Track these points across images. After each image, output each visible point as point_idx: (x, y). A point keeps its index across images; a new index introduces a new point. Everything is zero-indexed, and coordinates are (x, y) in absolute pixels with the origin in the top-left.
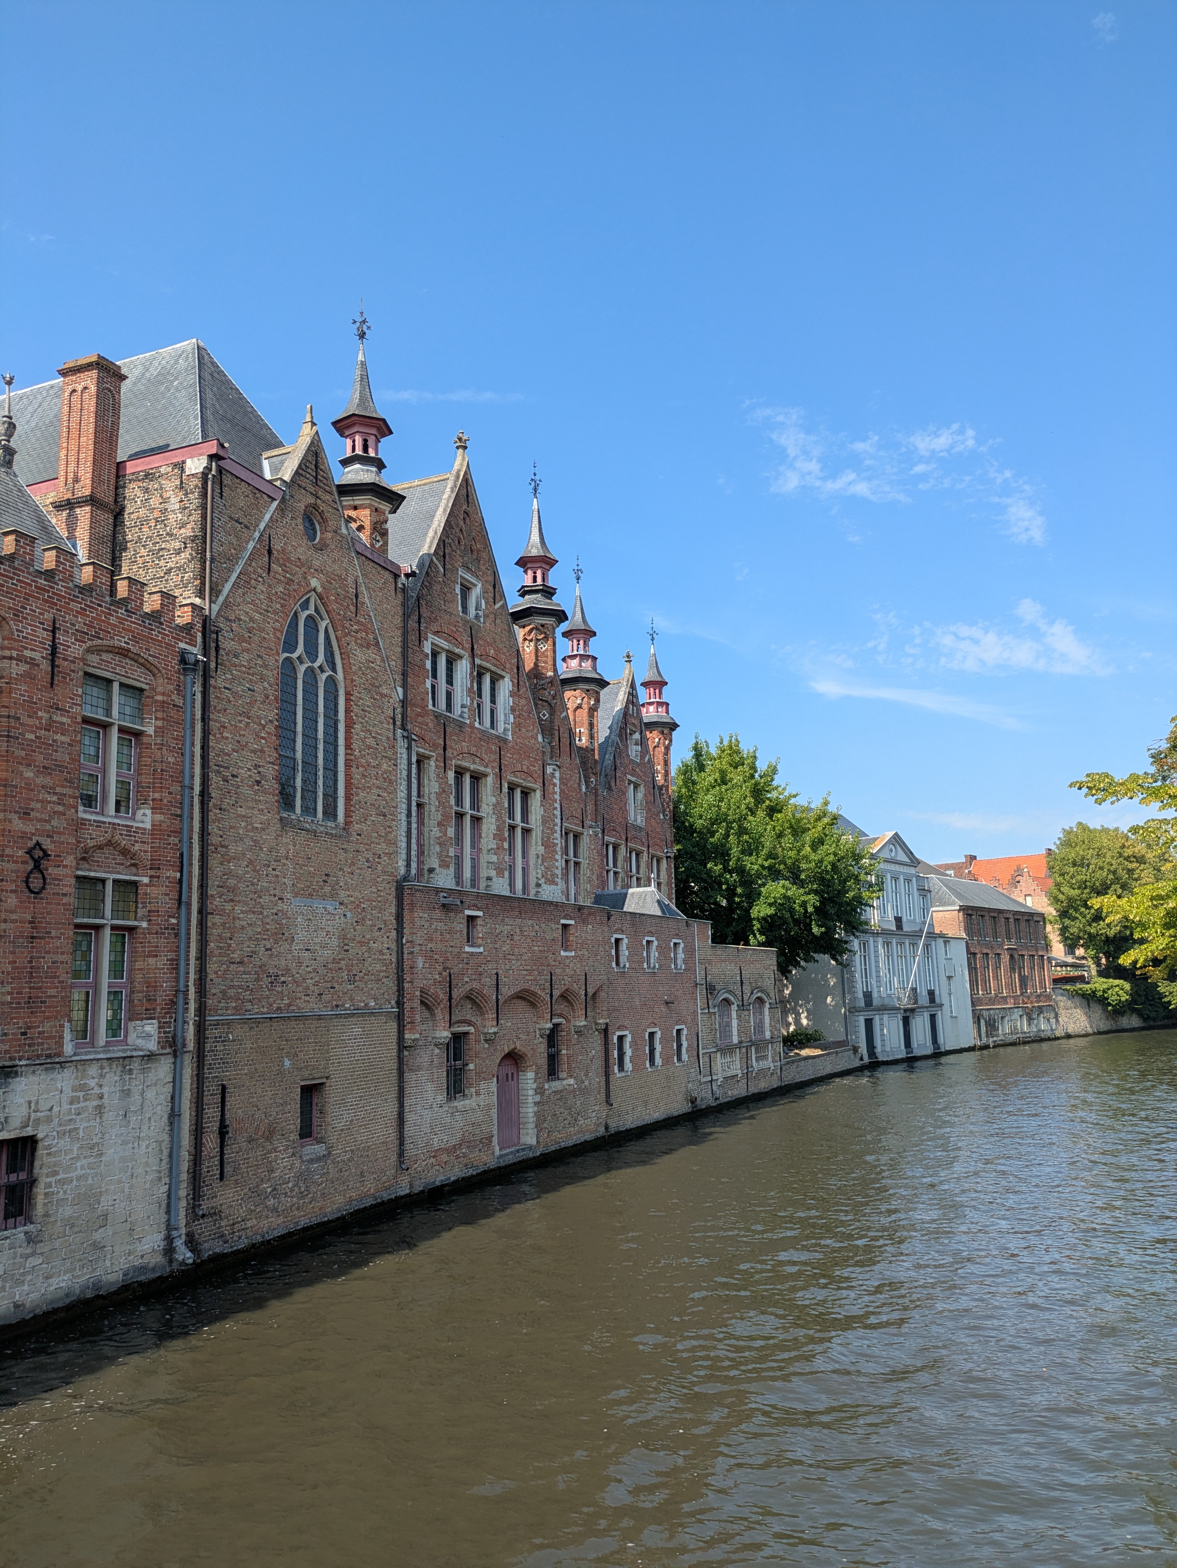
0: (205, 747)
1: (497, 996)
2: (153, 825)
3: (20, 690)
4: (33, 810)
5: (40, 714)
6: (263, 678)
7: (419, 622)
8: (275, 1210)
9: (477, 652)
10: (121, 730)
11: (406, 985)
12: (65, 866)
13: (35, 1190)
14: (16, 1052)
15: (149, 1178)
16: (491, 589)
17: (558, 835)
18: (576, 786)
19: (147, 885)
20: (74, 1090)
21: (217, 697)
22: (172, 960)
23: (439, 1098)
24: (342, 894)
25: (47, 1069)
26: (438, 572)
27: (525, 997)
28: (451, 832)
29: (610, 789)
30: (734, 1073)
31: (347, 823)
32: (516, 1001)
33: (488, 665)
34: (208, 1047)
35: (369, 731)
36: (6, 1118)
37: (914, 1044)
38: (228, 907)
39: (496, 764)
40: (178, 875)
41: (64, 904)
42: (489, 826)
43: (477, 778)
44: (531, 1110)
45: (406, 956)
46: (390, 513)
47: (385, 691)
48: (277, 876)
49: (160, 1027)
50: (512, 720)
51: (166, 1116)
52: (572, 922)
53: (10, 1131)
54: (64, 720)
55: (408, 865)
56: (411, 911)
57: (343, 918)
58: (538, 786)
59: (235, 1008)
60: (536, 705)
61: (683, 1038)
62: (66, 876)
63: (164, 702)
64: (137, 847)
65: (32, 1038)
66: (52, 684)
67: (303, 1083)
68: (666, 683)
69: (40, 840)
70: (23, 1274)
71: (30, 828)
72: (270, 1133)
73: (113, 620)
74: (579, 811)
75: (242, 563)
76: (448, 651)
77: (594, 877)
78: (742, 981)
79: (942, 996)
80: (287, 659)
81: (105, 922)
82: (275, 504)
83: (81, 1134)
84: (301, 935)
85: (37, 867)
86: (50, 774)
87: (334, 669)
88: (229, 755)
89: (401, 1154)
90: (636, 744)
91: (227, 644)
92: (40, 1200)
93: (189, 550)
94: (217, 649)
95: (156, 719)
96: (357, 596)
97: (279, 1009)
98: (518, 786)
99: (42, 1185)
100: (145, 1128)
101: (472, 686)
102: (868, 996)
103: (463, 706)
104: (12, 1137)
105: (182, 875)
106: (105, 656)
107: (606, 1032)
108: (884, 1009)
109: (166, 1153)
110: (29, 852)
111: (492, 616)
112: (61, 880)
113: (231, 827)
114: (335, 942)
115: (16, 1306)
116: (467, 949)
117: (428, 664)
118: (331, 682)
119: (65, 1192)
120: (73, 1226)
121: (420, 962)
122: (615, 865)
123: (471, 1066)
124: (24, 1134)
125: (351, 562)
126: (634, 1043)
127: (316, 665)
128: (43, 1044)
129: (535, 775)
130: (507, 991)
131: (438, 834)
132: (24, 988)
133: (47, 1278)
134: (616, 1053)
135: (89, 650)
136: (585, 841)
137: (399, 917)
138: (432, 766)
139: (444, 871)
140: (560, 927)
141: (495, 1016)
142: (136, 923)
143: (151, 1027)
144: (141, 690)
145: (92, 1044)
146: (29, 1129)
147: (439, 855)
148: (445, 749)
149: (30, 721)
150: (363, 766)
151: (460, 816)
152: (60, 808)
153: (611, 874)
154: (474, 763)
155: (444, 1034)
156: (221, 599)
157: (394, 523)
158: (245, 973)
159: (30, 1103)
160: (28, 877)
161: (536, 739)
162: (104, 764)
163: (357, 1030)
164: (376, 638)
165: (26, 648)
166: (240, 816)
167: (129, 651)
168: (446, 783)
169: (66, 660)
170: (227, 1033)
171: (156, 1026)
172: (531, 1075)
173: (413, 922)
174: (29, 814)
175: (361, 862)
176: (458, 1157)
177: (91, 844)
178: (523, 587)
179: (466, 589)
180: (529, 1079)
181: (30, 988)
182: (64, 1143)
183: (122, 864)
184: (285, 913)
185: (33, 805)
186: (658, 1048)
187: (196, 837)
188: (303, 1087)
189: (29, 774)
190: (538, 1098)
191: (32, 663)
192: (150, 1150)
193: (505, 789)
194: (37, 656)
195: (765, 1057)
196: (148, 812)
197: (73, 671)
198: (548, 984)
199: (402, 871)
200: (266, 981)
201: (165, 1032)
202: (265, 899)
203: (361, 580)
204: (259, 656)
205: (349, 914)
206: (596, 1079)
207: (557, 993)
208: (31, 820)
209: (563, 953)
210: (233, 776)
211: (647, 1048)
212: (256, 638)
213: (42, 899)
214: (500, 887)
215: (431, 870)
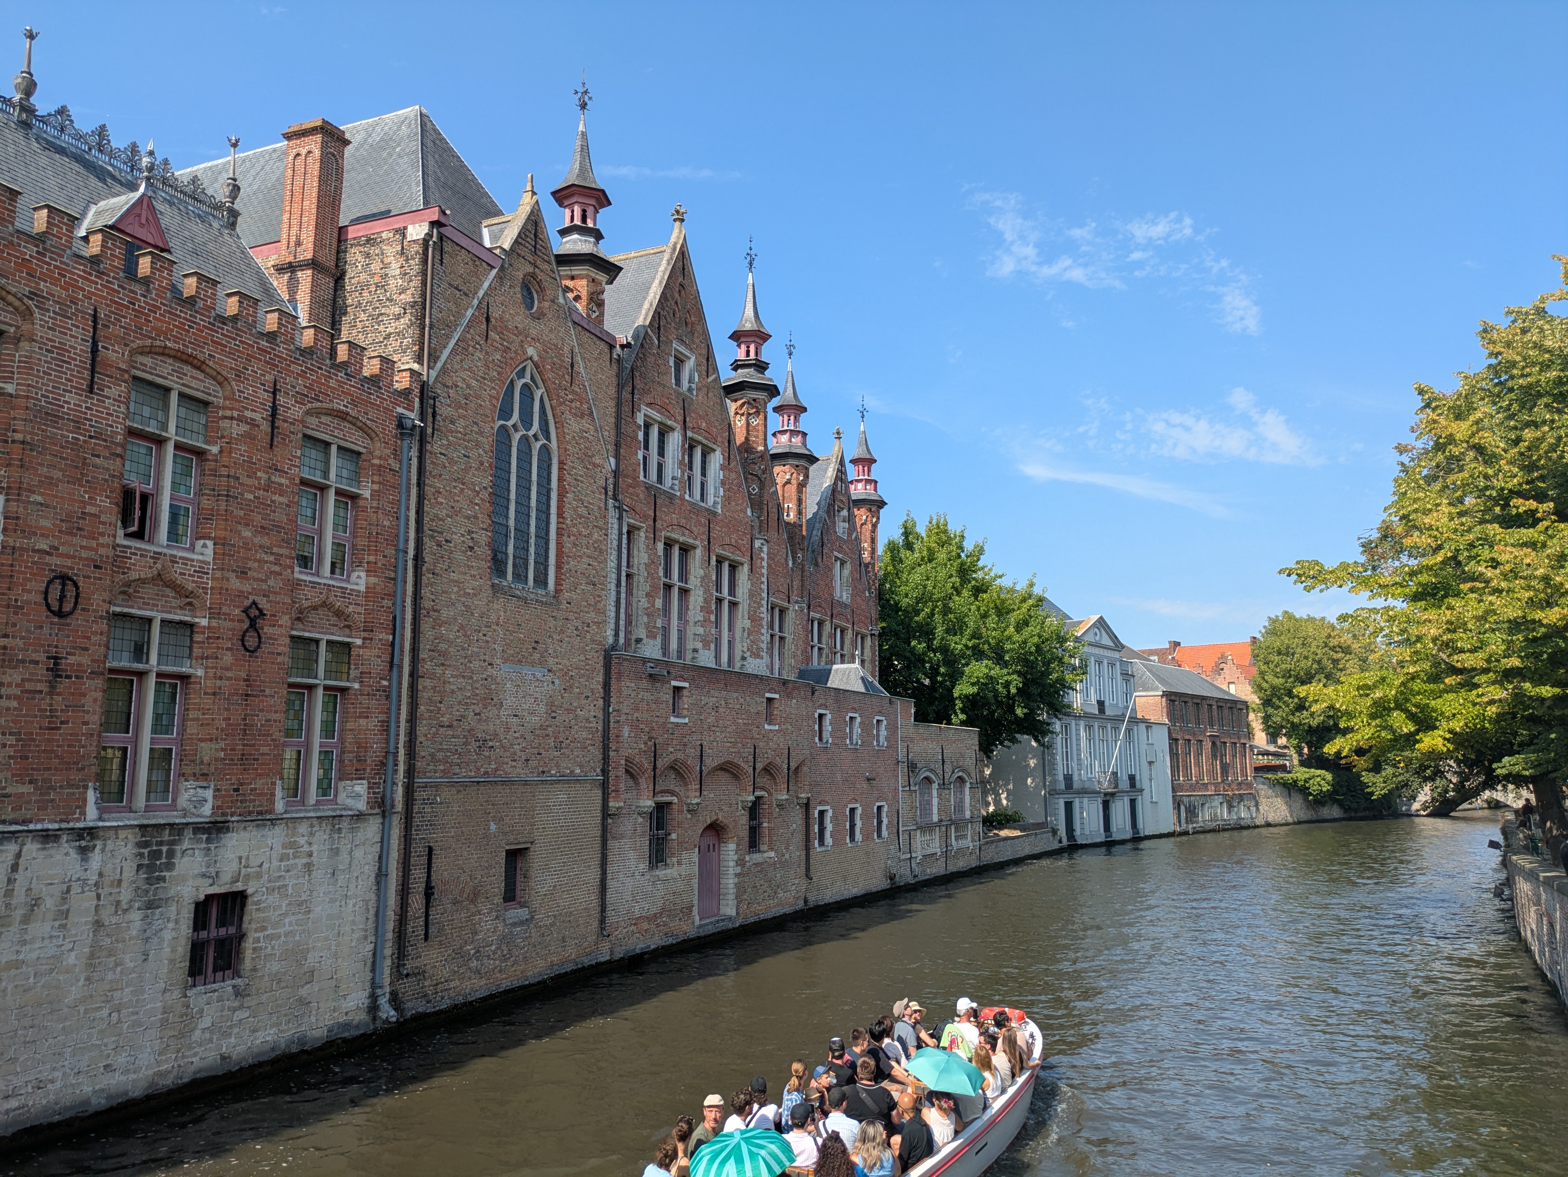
0: (419, 512)
1: (701, 768)
2: (367, 588)
3: (240, 450)
4: (250, 569)
5: (259, 474)
6: (478, 445)
7: (633, 393)
8: (478, 971)
9: (689, 424)
10: (339, 492)
11: (612, 754)
12: (281, 626)
13: (243, 944)
14: (228, 807)
15: (356, 936)
16: (705, 362)
17: (764, 609)
18: (783, 561)
19: (359, 647)
20: (284, 846)
21: (433, 463)
22: (383, 721)
23: (642, 866)
24: (551, 661)
25: (258, 826)
26: (652, 343)
27: (728, 769)
28: (659, 603)
29: (816, 565)
30: (933, 851)
31: (557, 591)
32: (719, 772)
33: (700, 438)
34: (416, 809)
35: (581, 500)
36: (217, 873)
37: (1114, 828)
38: (439, 671)
39: (705, 537)
40: (391, 637)
41: (278, 664)
42: (696, 599)
43: (685, 550)
44: (731, 881)
45: (612, 725)
46: (607, 283)
47: (598, 461)
48: (487, 642)
49: (369, 788)
50: (722, 493)
51: (373, 875)
52: (777, 696)
53: (220, 886)
54: (283, 481)
55: (616, 635)
56: (619, 680)
57: (551, 685)
58: (746, 560)
59: (443, 771)
60: (746, 479)
61: (884, 815)
62: (281, 635)
63: (380, 466)
64: (351, 609)
65: (244, 795)
66: (271, 445)
67: (508, 848)
68: (875, 461)
69: (258, 599)
70: (231, 1027)
71: (247, 587)
72: (474, 897)
73: (332, 383)
74: (786, 586)
75: (460, 330)
76: (660, 423)
77: (799, 653)
78: (943, 762)
79: (1143, 781)
80: (502, 426)
81: (318, 682)
82: (494, 272)
83: (290, 891)
84: (510, 701)
85: (253, 625)
86: (268, 534)
87: (548, 438)
88: (443, 521)
89: (602, 921)
90: (844, 521)
91: (444, 410)
92: (248, 954)
93: (408, 316)
94: (434, 414)
95: (373, 482)
96: (572, 366)
97: (486, 773)
98: (726, 559)
99: (251, 940)
100: (352, 886)
101: (683, 458)
102: (1068, 778)
103: (673, 478)
104: (222, 891)
105: (394, 638)
106: (324, 419)
107: (807, 806)
108: (1084, 792)
109: (372, 912)
110: (246, 611)
111: (705, 389)
112: (276, 639)
113: (443, 592)
114: (542, 708)
115: (223, 1058)
116: (673, 719)
117: (641, 436)
118: (545, 450)
119: (273, 948)
120: (279, 981)
121: (626, 731)
122: (820, 641)
123: (674, 836)
124: (234, 889)
125: (567, 332)
126: (834, 818)
127: (531, 433)
128: (254, 800)
129: (743, 549)
130: (710, 763)
131: (646, 605)
132: (237, 745)
133: (254, 1031)
134: (816, 827)
135: (308, 413)
136: (790, 616)
137: (607, 686)
138: (642, 537)
139: (652, 642)
140: (765, 700)
141: (698, 786)
142: (348, 684)
143: (361, 787)
144: (359, 454)
145: (303, 802)
146: (239, 884)
147: (647, 625)
148: (655, 521)
149: (249, 482)
150: (574, 535)
151: (668, 587)
152: (277, 568)
153: (816, 650)
154: (683, 535)
155: (648, 803)
156: (439, 365)
157: (610, 293)
158: (453, 736)
159: (240, 858)
160: (244, 636)
161: (745, 513)
162: (321, 525)
163: (563, 797)
164: (590, 408)
165: (247, 409)
166: (452, 581)
167: (347, 414)
168: (656, 554)
169: (286, 421)
170: (435, 796)
171: (366, 786)
172: (732, 846)
173: (620, 691)
174: (246, 573)
175: (570, 630)
176: (658, 926)
177: (306, 604)
178: (736, 361)
179: (680, 362)
180: (730, 851)
181: (244, 745)
182: (273, 899)
183: (336, 625)
184: (494, 679)
185: (250, 564)
186: (859, 823)
187: (409, 601)
188: (508, 852)
189: (247, 533)
190: (738, 870)
191: (253, 423)
192: (357, 908)
193: (713, 562)
194: (257, 416)
195: (964, 837)
196: (363, 575)
197: (293, 433)
198: (751, 757)
199: (611, 640)
200: (474, 745)
201: (374, 793)
202: (475, 665)
203: (576, 350)
204: (475, 423)
205: (557, 682)
206: (796, 853)
207: (759, 766)
208: (248, 579)
209: (767, 727)
210: (447, 541)
211: (848, 824)
212: (472, 405)
213: (257, 657)
214: (706, 659)
215: (639, 641)
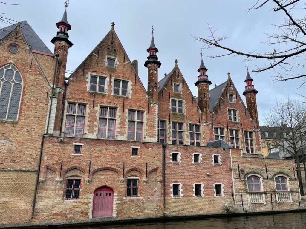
1: (90, 169)
9: (113, 75)
11: (41, 164)
16: (122, 58)
17: (156, 123)
24: (12, 138)
26: (95, 57)
27: (108, 169)
28: (96, 123)
29: (216, 112)
30: (260, 202)
31: (19, 120)
33: (119, 78)
35: (33, 96)
39: (122, 104)
42: (117, 121)
43: (113, 109)
44: (114, 205)
45: (42, 156)
47: (44, 86)
50: (132, 92)
52: (139, 147)
56: (44, 143)
57: (10, 145)
58: (146, 110)
61: (221, 187)
76: (99, 76)
78: (267, 171)
87: (20, 82)
90: (234, 98)
96: (32, 63)
98: (135, 110)
101: (110, 84)
103: (106, 90)
107: (164, 183)
111: (123, 66)
114: (5, 151)
116: (74, 154)
117: (88, 80)
123: (81, 190)
125: (30, 55)
126: (185, 188)
127: (10, 81)
129: (144, 107)
131: (89, 124)
134: (172, 190)
137: (42, 145)
138: (88, 106)
140: (132, 148)
141: (88, 174)
147: (89, 130)
148: (94, 101)
150: (28, 105)
151: (103, 119)
154: (111, 104)
161: (145, 97)
168: (94, 110)
179: (113, 60)
193: (127, 111)
198: (122, 166)
199: (46, 133)
203: (34, 59)
205: (14, 144)
206: (157, 198)
207: (127, 169)
209: (132, 157)
211: (194, 190)
214: (122, 138)
215: (85, 134)
